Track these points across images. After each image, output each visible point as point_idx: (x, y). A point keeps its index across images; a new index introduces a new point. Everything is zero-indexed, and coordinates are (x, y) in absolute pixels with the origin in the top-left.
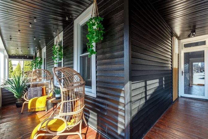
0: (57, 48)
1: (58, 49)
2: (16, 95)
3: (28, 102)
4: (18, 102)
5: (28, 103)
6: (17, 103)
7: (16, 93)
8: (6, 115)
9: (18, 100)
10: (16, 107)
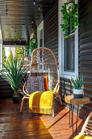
0: (70, 8)
1: (71, 10)
2: (13, 86)
3: (29, 97)
4: (15, 96)
5: (29, 99)
6: (13, 96)
7: (13, 83)
8: (4, 112)
9: (15, 92)
10: (13, 102)
